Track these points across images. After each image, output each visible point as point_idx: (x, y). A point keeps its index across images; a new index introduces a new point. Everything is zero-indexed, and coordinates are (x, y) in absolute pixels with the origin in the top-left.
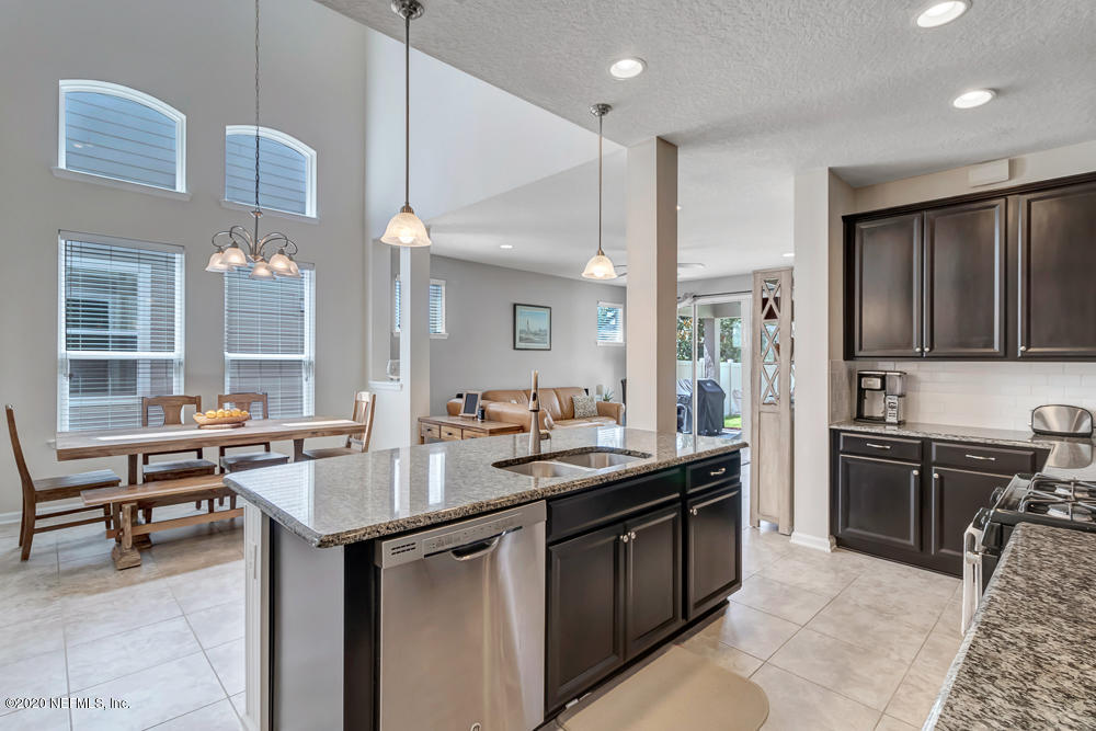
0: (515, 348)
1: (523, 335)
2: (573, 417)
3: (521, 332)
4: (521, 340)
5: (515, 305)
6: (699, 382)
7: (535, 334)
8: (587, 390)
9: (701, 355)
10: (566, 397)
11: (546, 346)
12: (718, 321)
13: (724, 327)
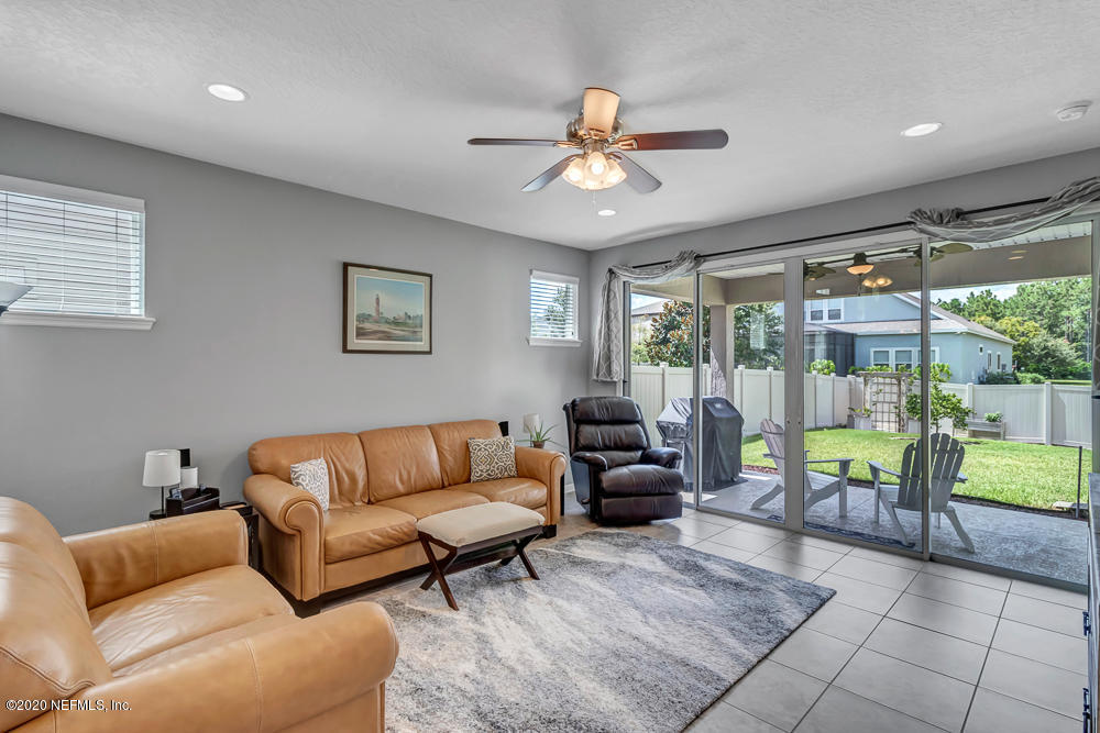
0: (345, 350)
1: (368, 326)
2: (469, 481)
3: (362, 318)
4: (361, 333)
5: (346, 266)
6: (704, 401)
7: (396, 323)
8: (504, 428)
9: (707, 360)
10: (452, 439)
11: (423, 345)
12: (731, 310)
13: (738, 319)
